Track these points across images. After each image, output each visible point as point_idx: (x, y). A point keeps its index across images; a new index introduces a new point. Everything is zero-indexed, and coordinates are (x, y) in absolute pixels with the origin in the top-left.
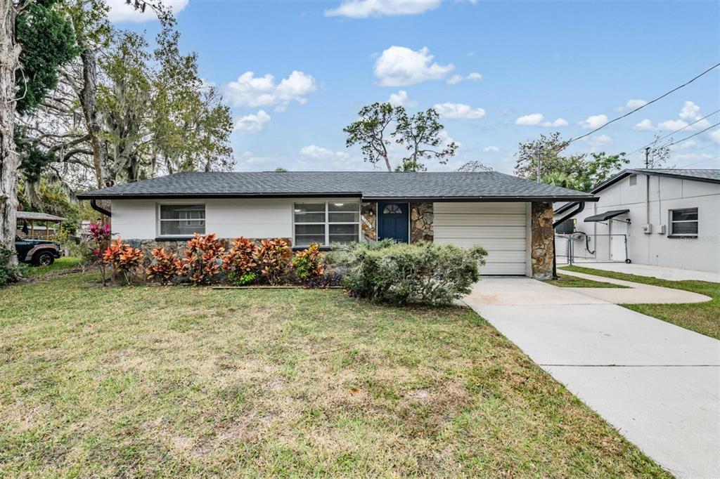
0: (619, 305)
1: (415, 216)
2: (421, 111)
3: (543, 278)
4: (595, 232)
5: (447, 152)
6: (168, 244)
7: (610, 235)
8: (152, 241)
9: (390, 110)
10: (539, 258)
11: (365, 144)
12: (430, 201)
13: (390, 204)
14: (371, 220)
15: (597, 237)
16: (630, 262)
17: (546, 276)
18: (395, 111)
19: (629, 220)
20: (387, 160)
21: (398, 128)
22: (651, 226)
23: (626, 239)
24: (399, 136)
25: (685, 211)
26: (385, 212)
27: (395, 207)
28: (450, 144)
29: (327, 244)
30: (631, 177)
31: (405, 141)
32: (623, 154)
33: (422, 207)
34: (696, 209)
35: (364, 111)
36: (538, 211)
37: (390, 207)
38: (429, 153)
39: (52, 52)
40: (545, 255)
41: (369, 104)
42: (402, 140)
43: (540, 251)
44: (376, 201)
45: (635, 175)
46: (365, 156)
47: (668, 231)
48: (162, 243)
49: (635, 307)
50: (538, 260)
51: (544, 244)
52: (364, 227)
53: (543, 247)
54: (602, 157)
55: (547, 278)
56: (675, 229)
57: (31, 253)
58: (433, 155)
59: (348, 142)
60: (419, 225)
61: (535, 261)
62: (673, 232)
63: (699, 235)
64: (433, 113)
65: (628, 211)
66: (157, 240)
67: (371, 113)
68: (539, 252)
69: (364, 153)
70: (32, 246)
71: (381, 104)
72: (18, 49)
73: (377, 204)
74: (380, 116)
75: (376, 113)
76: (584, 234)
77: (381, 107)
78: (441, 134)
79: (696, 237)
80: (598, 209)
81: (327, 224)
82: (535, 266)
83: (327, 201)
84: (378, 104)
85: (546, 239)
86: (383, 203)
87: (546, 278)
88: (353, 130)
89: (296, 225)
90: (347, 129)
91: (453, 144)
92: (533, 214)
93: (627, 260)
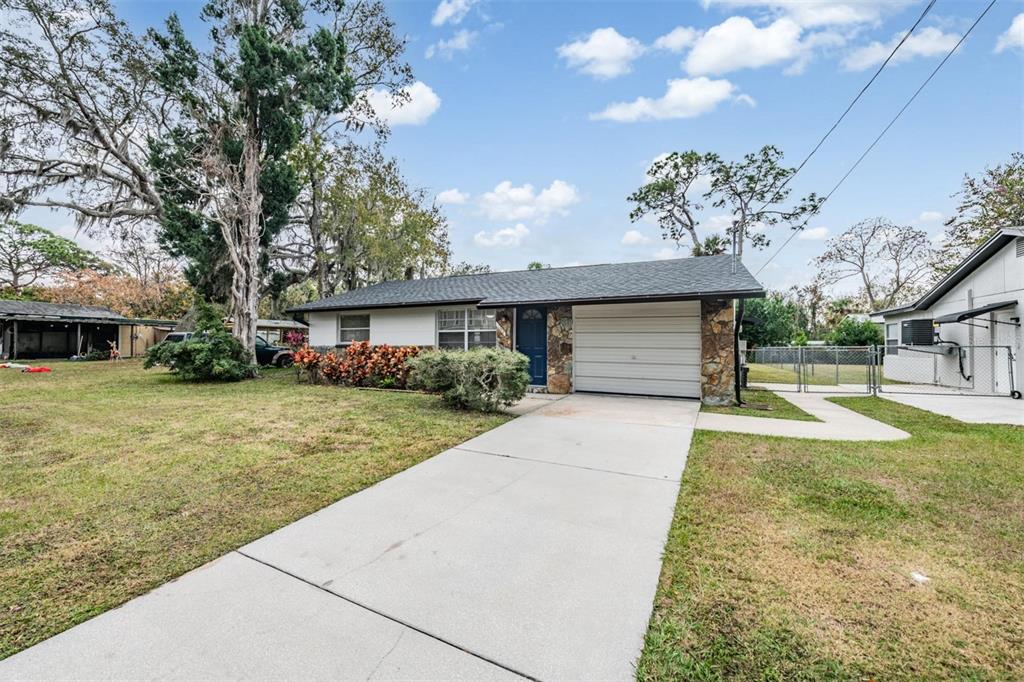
0: (695, 430)
1: (551, 321)
3: (717, 404)
4: (971, 339)
5: (804, 209)
7: (993, 347)
8: (334, 347)
10: (712, 375)
11: (664, 214)
12: (567, 305)
13: (528, 309)
14: (505, 327)
15: (975, 349)
16: (1020, 397)
17: (722, 400)
19: (1017, 320)
20: (694, 234)
21: (715, 184)
23: (1010, 354)
24: (717, 197)
26: (525, 317)
27: (535, 312)
28: (809, 196)
30: (1018, 241)
31: (728, 202)
33: (559, 311)
35: (655, 168)
36: (710, 312)
37: (529, 312)
38: (771, 216)
39: (282, 195)
40: (722, 372)
41: (662, 157)
42: (723, 201)
43: (713, 366)
44: (514, 306)
46: (663, 231)
48: (339, 349)
50: (711, 377)
51: (720, 357)
52: (499, 334)
53: (717, 360)
55: (725, 402)
57: (275, 357)
58: (779, 217)
59: (632, 216)
60: (556, 332)
61: (705, 379)
64: (772, 152)
65: (1016, 303)
66: (337, 346)
67: (668, 169)
68: (711, 368)
69: (662, 226)
70: (277, 352)
71: (681, 154)
72: (261, 198)
73: (515, 310)
74: (684, 170)
75: (676, 166)
76: (956, 344)
77: (682, 157)
80: (974, 301)
81: (466, 331)
82: (706, 386)
83: (466, 308)
84: (676, 154)
85: (723, 349)
86: (522, 308)
87: (722, 403)
88: (641, 197)
89: (440, 333)
90: (632, 197)
91: (814, 195)
92: (704, 317)
93: (1013, 394)
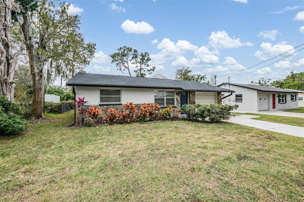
0: (251, 119)
1: (191, 96)
2: (142, 53)
5: (152, 70)
6: (105, 106)
8: (98, 105)
9: (131, 51)
11: (118, 63)
14: (179, 97)
18: (133, 51)
20: (129, 71)
21: (133, 58)
22: (230, 99)
24: (133, 61)
25: (239, 95)
26: (181, 94)
27: (184, 93)
28: (153, 67)
29: (165, 106)
32: (205, 76)
33: (192, 93)
34: (242, 95)
35: (120, 49)
36: (219, 95)
38: (144, 69)
41: (122, 47)
45: (226, 85)
47: (235, 100)
48: (102, 106)
49: (253, 119)
52: (177, 99)
54: (200, 76)
56: (237, 100)
58: (146, 70)
60: (192, 99)
62: (236, 101)
63: (243, 101)
64: (147, 54)
66: (100, 105)
67: (122, 50)
71: (127, 47)
74: (126, 52)
78: (149, 62)
79: (242, 102)
81: (165, 98)
83: (165, 90)
84: (126, 47)
85: (220, 103)
88: (113, 56)
89: (155, 99)
90: (111, 55)
91: (154, 67)
